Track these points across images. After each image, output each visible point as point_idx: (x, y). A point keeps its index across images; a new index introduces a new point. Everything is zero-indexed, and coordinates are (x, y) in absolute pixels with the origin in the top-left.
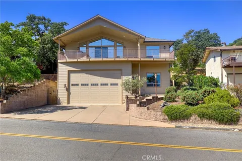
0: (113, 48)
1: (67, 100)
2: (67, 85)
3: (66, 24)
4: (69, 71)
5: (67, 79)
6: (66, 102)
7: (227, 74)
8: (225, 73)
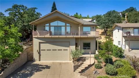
0: (64, 27)
1: (38, 59)
2: (38, 51)
3: (36, 8)
4: (39, 42)
5: (38, 47)
6: (39, 60)
7: (125, 40)
8: (124, 40)
